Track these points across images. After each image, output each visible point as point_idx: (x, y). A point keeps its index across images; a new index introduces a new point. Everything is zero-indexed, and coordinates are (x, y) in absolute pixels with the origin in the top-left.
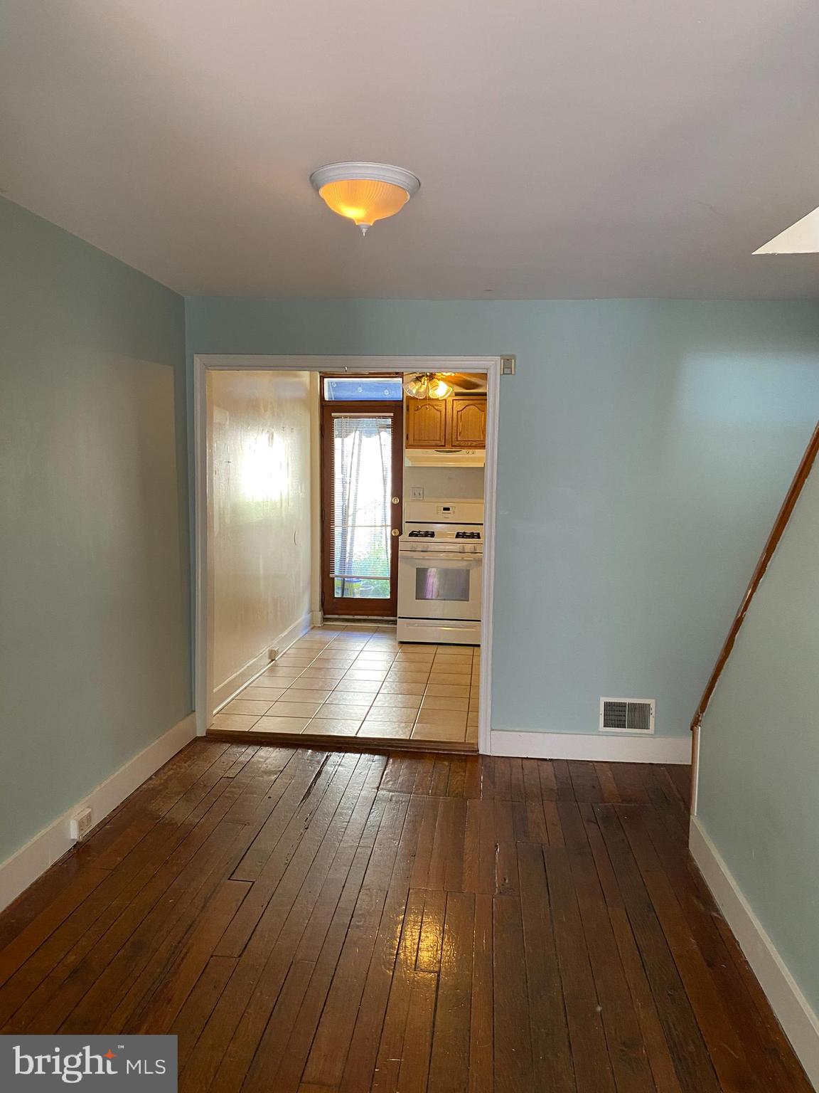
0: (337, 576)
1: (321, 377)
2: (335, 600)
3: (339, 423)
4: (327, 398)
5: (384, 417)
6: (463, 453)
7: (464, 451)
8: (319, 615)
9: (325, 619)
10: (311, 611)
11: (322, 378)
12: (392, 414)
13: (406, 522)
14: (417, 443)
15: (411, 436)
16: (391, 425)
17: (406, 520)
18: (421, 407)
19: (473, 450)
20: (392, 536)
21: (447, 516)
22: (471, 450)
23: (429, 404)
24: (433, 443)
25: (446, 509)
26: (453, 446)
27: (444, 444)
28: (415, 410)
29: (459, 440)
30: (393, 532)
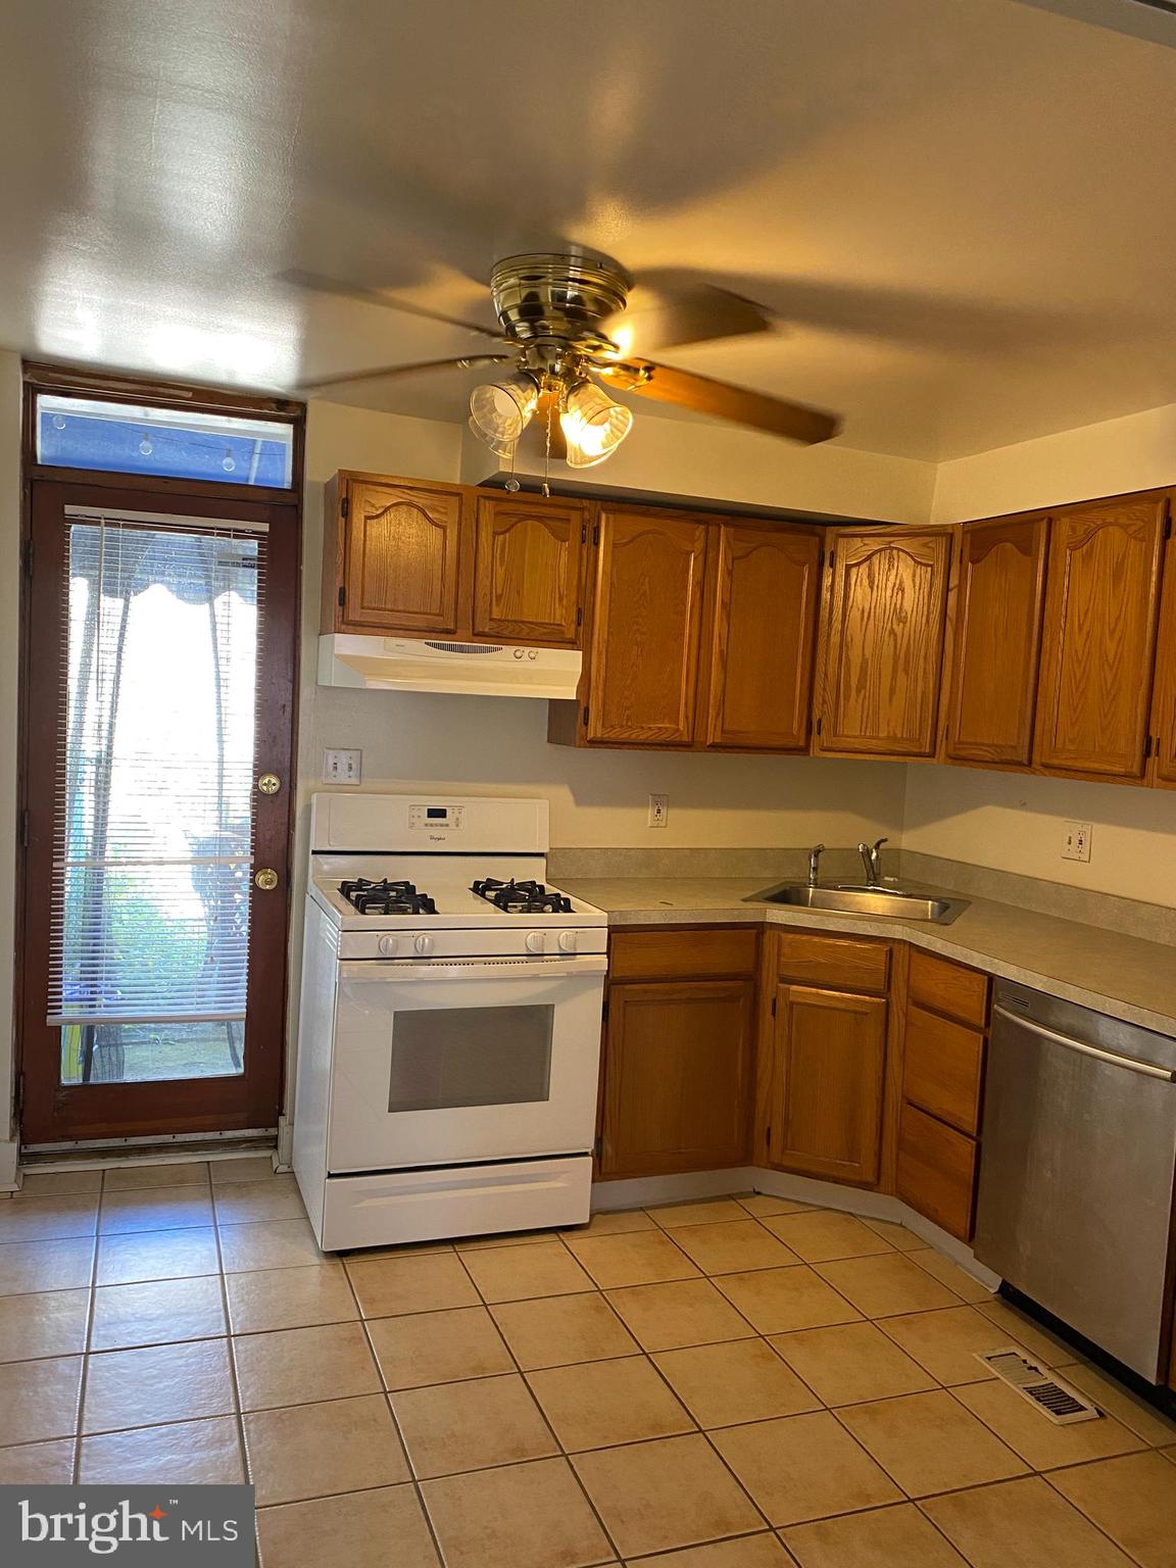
0: (69, 1022)
2: (61, 1094)
3: (85, 538)
4: (44, 457)
5: (240, 534)
6: (505, 657)
7: (508, 651)
9: (27, 1160)
11: (30, 390)
12: (265, 527)
13: (314, 852)
14: (371, 617)
15: (353, 598)
16: (259, 559)
17: (312, 848)
18: (387, 509)
19: (535, 650)
20: (256, 891)
21: (437, 832)
22: (527, 650)
23: (410, 504)
24: (420, 621)
25: (435, 813)
26: (479, 635)
27: (452, 627)
28: (367, 518)
29: (494, 617)
30: (261, 879)
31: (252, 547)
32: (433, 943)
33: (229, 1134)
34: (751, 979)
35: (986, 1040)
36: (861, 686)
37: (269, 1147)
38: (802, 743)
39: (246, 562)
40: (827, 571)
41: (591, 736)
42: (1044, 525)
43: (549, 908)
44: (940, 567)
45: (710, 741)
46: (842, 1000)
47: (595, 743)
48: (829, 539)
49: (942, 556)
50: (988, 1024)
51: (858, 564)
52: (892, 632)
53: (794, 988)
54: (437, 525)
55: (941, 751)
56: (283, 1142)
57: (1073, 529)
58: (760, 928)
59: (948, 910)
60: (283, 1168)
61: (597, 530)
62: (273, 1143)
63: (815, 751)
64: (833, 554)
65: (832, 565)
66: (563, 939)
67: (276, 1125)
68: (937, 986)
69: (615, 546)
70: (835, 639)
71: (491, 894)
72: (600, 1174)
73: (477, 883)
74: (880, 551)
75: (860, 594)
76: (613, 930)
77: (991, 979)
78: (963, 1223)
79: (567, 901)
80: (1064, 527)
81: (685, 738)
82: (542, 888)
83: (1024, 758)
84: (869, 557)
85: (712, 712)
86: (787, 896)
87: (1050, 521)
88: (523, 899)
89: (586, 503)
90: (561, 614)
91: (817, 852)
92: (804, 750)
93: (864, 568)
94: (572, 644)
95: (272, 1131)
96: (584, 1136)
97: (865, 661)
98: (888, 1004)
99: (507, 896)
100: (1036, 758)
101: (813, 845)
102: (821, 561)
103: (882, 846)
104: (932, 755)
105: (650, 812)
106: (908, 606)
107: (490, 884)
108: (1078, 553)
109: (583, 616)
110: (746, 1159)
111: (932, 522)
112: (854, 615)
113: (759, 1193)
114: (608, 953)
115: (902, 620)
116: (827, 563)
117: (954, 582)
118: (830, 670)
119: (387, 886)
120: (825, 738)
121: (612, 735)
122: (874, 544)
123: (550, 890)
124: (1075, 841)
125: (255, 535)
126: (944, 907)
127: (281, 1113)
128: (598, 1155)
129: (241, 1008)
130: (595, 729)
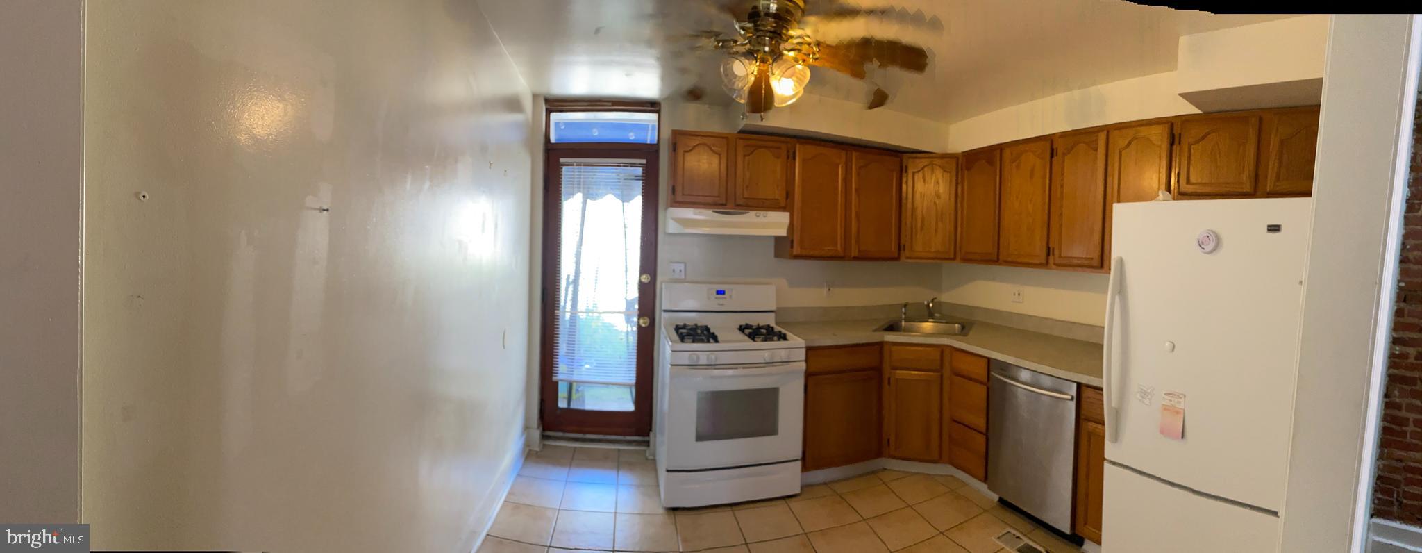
0: (562, 380)
1: (547, 109)
2: (558, 412)
3: (570, 172)
4: (553, 139)
5: (632, 165)
6: (751, 216)
7: (752, 213)
8: (536, 434)
9: (544, 437)
10: (526, 428)
11: (549, 112)
12: (644, 161)
13: (665, 311)
14: (688, 199)
15: (679, 189)
16: (643, 176)
17: (664, 308)
18: (694, 147)
19: (765, 212)
20: (640, 327)
21: (721, 301)
22: (762, 213)
23: (704, 144)
24: (709, 200)
25: (720, 292)
26: (738, 206)
27: (724, 202)
28: (685, 152)
29: (745, 196)
30: (641, 321)
31: (639, 171)
32: (716, 359)
33: (628, 438)
34: (878, 369)
35: (988, 389)
36: (922, 228)
37: (645, 446)
38: (896, 256)
39: (637, 178)
40: (904, 174)
41: (795, 253)
42: (998, 151)
43: (775, 338)
44: (954, 173)
45: (853, 255)
46: (920, 375)
47: (797, 257)
48: (904, 161)
49: (954, 168)
50: (988, 380)
51: (918, 172)
52: (935, 203)
53: (898, 372)
54: (717, 154)
55: (959, 256)
56: (651, 443)
57: (1012, 154)
58: (881, 345)
59: (965, 328)
60: (651, 457)
61: (794, 153)
62: (647, 444)
63: (903, 259)
64: (906, 167)
65: (906, 172)
66: (782, 355)
67: (648, 435)
68: (965, 365)
69: (804, 161)
70: (909, 206)
71: (747, 331)
72: (805, 468)
73: (741, 326)
74: (926, 166)
75: (920, 186)
76: (809, 350)
77: (989, 360)
78: (982, 473)
79: (785, 335)
80: (1007, 153)
81: (842, 254)
82: (772, 328)
83: (996, 259)
84: (923, 168)
85: (853, 242)
86: (892, 327)
87: (1001, 151)
88: (762, 334)
89: (789, 139)
90: (779, 195)
91: (905, 306)
92: (897, 259)
93: (921, 174)
94: (783, 209)
95: (646, 439)
96: (797, 451)
97: (923, 215)
98: (942, 376)
99: (754, 333)
100: (1001, 257)
101: (904, 302)
102: (902, 170)
103: (935, 300)
104: (954, 259)
105: (825, 290)
106: (941, 191)
107: (748, 327)
108: (1014, 165)
109: (789, 195)
110: (879, 454)
111: (949, 152)
112: (918, 195)
113: (885, 469)
114: (806, 361)
115: (938, 196)
116: (904, 171)
117: (960, 180)
118: (908, 223)
119: (696, 327)
120: (907, 253)
121: (804, 253)
122: (925, 162)
123: (777, 328)
124: (1017, 294)
125: (641, 165)
126: (963, 327)
127: (650, 430)
128: (804, 459)
129: (633, 380)
130: (796, 250)
